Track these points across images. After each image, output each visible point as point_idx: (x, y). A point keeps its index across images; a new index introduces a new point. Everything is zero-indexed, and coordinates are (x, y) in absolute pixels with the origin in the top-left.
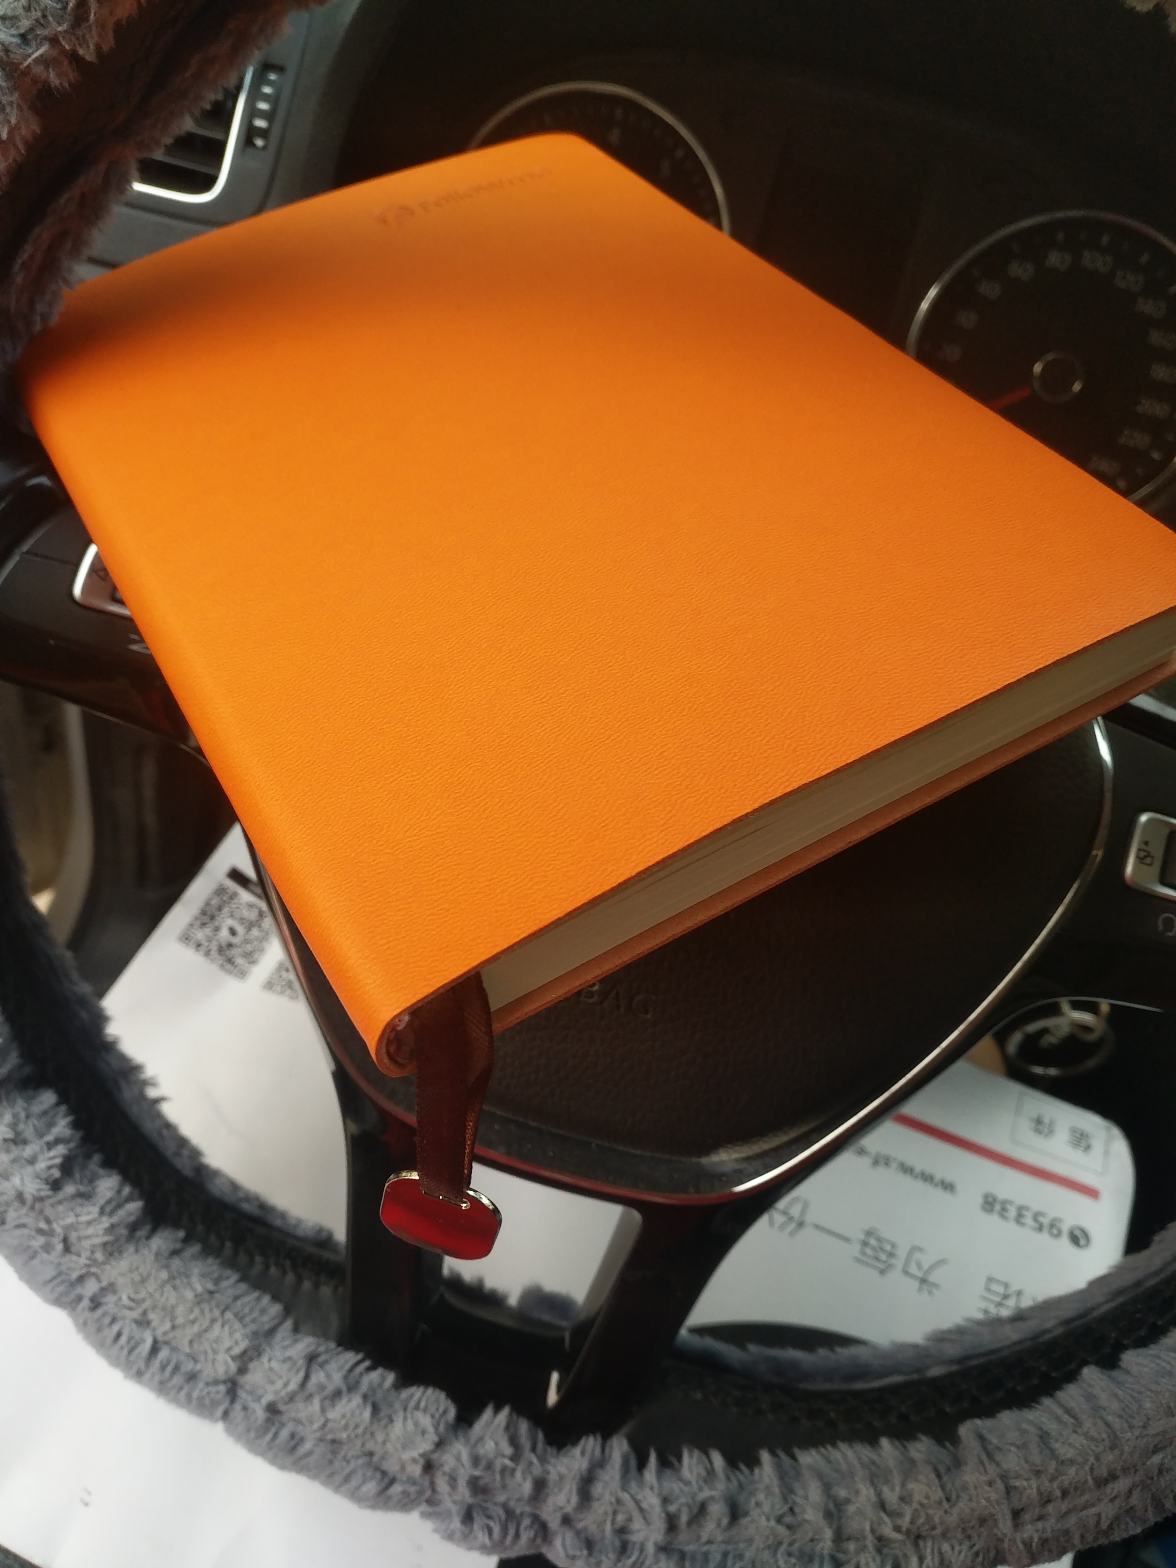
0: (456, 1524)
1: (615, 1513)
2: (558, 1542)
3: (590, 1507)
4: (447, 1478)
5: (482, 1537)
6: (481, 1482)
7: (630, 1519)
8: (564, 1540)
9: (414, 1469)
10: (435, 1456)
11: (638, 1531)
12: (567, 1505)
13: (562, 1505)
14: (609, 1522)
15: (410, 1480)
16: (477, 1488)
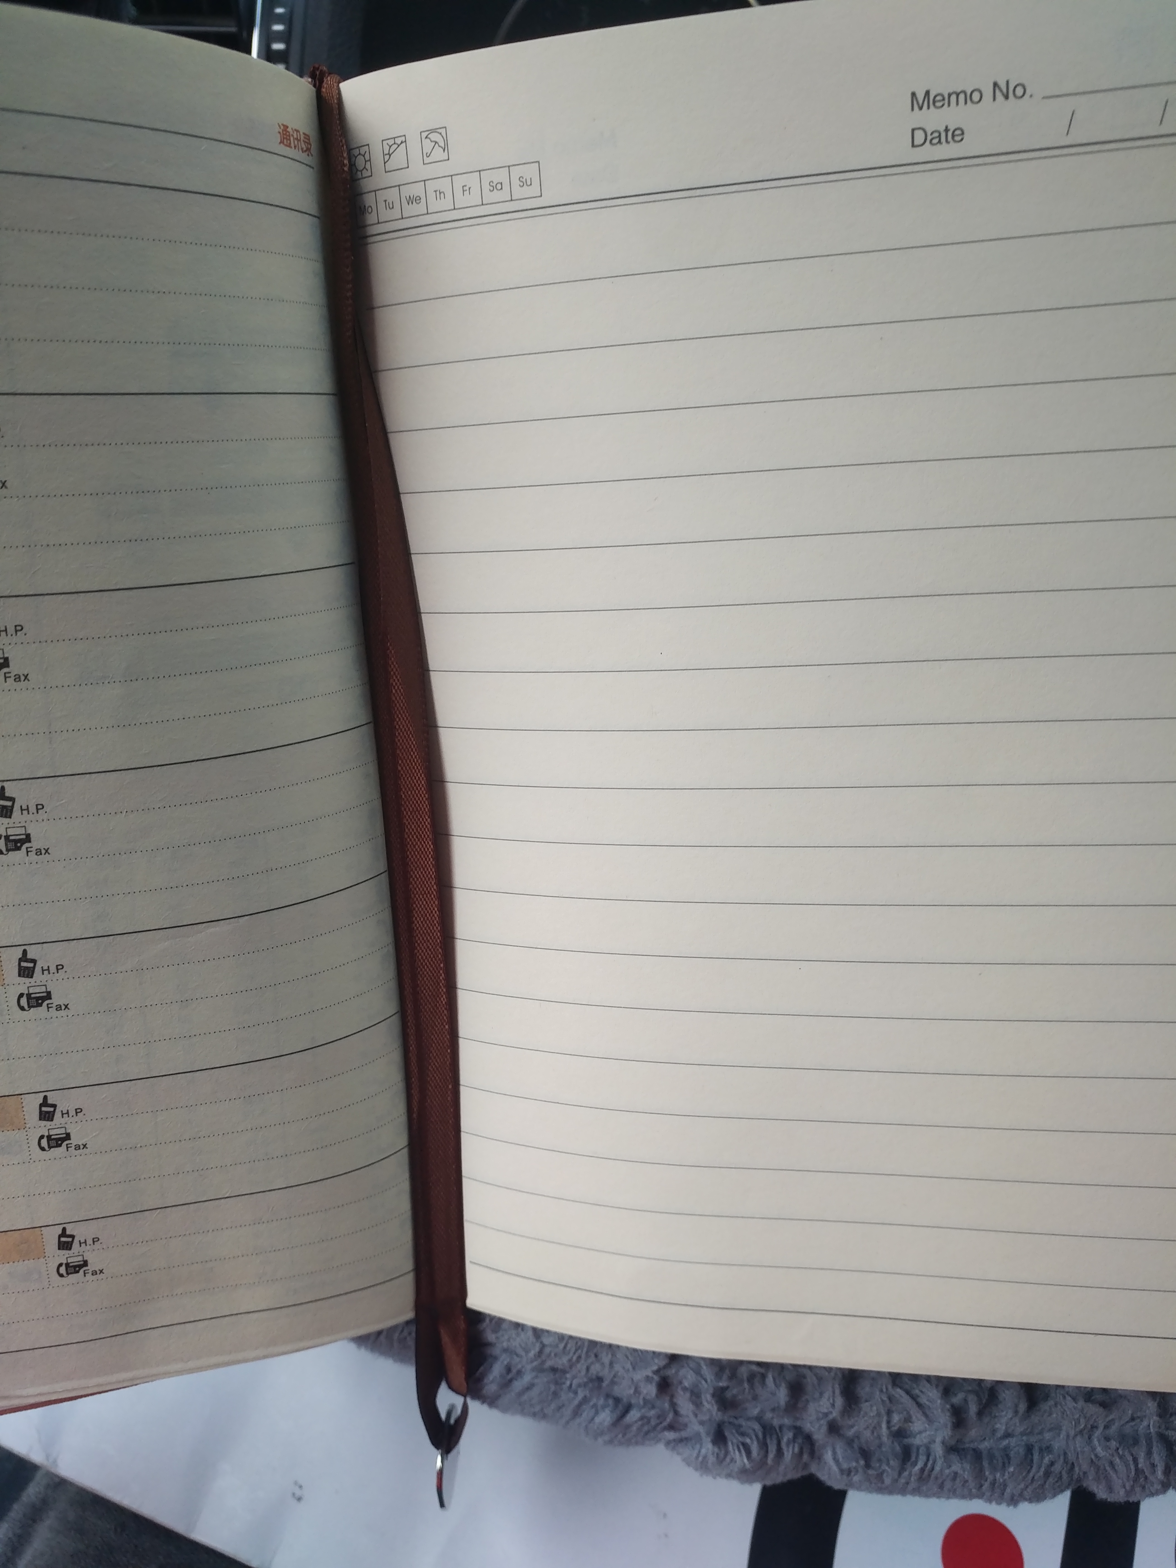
0: (708, 1447)
1: (889, 1413)
2: (828, 1456)
3: (860, 1410)
4: (688, 1395)
5: (741, 1460)
6: (728, 1394)
7: (908, 1419)
8: (834, 1453)
9: (650, 1390)
10: (671, 1372)
11: (920, 1432)
12: (831, 1409)
13: (826, 1411)
14: (884, 1426)
15: (648, 1404)
16: (724, 1401)
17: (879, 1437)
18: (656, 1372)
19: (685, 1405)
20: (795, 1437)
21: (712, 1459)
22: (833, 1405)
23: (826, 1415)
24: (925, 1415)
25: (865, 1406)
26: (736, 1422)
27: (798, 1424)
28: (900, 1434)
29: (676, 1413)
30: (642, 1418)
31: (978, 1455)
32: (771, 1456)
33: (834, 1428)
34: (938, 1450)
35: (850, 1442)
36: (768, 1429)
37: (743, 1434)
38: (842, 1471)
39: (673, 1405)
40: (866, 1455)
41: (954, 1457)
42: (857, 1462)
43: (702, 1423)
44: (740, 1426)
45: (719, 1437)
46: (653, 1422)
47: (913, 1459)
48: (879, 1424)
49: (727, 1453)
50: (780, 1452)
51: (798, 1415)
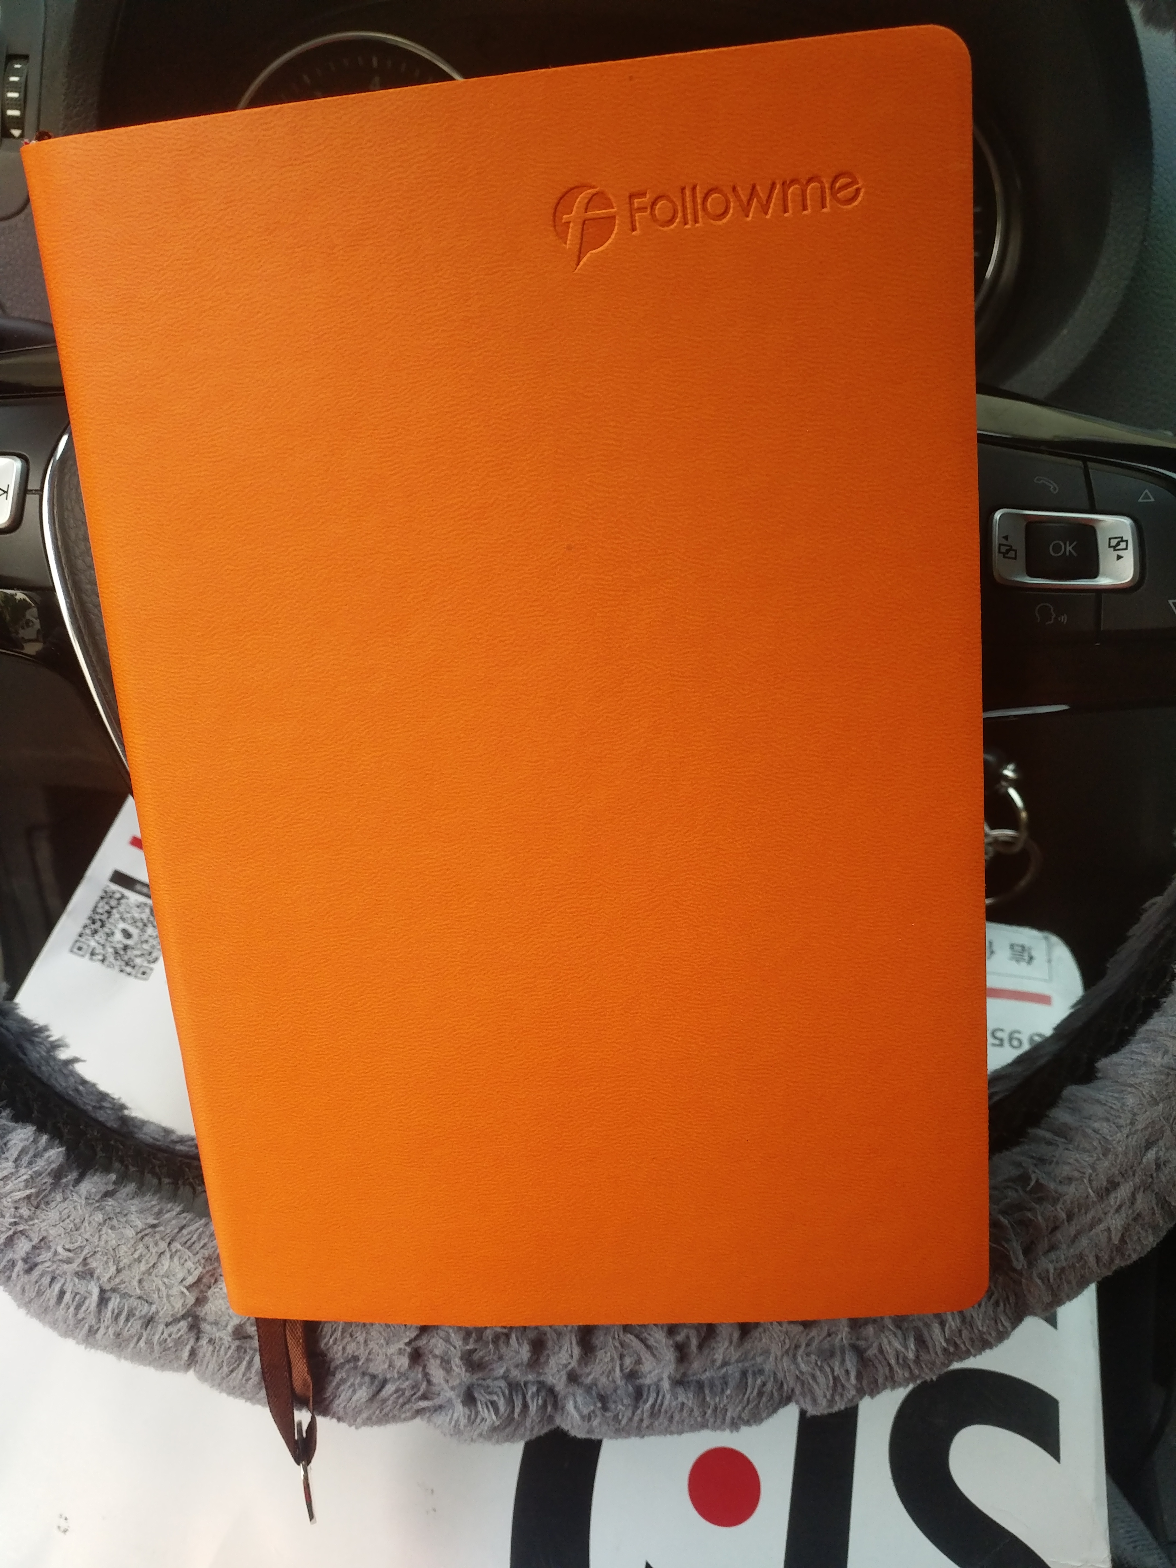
0: (460, 1410)
1: (622, 1357)
3: (596, 1357)
4: (438, 1361)
5: (490, 1417)
6: (476, 1357)
7: (639, 1362)
9: (403, 1362)
10: (422, 1342)
11: (650, 1372)
12: (570, 1360)
13: (565, 1362)
14: (618, 1369)
15: (402, 1375)
16: (472, 1364)
17: (614, 1381)
18: (408, 1344)
19: (437, 1373)
20: (538, 1391)
21: (463, 1421)
22: (572, 1356)
23: (566, 1366)
24: (654, 1355)
25: (600, 1354)
26: (484, 1383)
27: (542, 1378)
28: (632, 1376)
29: (429, 1382)
30: (396, 1391)
31: (700, 1385)
32: (517, 1410)
33: (573, 1378)
34: (666, 1385)
35: (588, 1389)
36: (514, 1387)
37: (490, 1393)
38: (582, 1417)
39: (426, 1376)
40: (603, 1400)
41: (680, 1390)
42: (595, 1405)
43: (453, 1388)
44: (488, 1387)
45: (469, 1399)
46: (408, 1393)
47: (645, 1396)
48: (613, 1369)
49: (477, 1413)
50: (525, 1406)
51: (541, 1371)
